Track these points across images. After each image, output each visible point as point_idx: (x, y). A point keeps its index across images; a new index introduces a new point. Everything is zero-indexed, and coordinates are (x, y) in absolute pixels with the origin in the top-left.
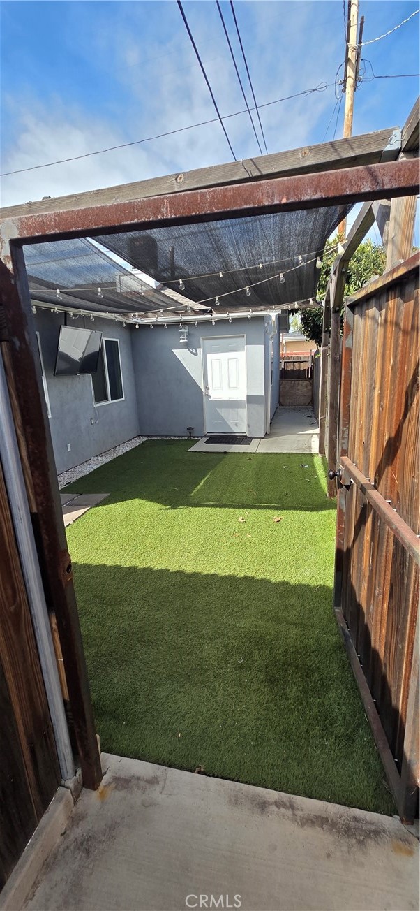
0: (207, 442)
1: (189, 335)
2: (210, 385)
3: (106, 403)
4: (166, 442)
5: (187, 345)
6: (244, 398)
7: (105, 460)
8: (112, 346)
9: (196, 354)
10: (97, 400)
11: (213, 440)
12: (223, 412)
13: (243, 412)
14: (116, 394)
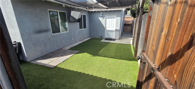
0: (105, 40)
1: (103, 14)
2: (107, 26)
3: (82, 29)
4: (96, 39)
5: (102, 17)
6: (115, 30)
7: (81, 42)
8: (84, 16)
9: (104, 19)
10: (80, 29)
11: (107, 39)
12: (109, 33)
13: (114, 33)
14: (85, 27)
